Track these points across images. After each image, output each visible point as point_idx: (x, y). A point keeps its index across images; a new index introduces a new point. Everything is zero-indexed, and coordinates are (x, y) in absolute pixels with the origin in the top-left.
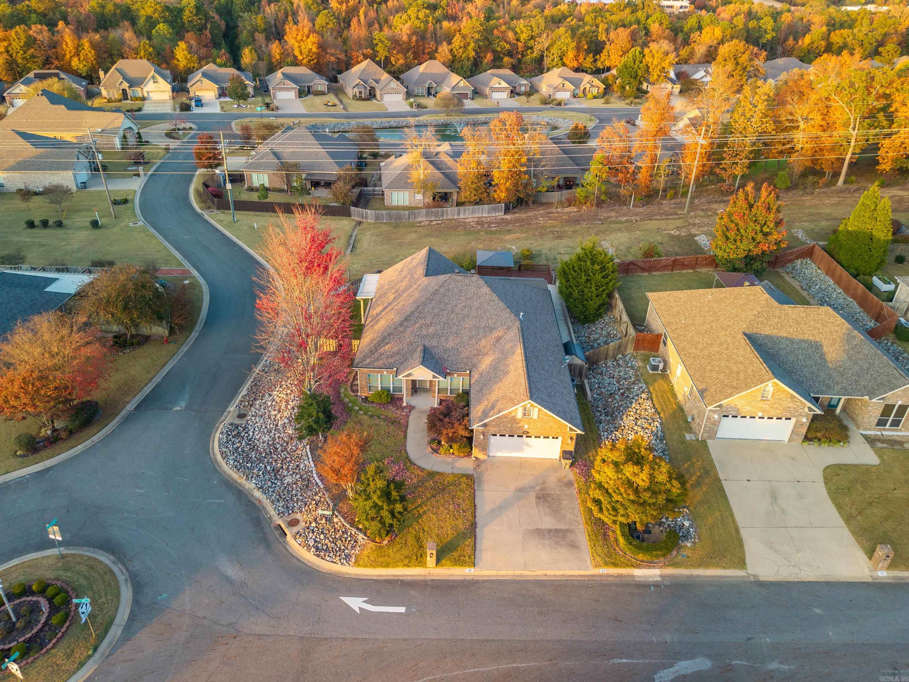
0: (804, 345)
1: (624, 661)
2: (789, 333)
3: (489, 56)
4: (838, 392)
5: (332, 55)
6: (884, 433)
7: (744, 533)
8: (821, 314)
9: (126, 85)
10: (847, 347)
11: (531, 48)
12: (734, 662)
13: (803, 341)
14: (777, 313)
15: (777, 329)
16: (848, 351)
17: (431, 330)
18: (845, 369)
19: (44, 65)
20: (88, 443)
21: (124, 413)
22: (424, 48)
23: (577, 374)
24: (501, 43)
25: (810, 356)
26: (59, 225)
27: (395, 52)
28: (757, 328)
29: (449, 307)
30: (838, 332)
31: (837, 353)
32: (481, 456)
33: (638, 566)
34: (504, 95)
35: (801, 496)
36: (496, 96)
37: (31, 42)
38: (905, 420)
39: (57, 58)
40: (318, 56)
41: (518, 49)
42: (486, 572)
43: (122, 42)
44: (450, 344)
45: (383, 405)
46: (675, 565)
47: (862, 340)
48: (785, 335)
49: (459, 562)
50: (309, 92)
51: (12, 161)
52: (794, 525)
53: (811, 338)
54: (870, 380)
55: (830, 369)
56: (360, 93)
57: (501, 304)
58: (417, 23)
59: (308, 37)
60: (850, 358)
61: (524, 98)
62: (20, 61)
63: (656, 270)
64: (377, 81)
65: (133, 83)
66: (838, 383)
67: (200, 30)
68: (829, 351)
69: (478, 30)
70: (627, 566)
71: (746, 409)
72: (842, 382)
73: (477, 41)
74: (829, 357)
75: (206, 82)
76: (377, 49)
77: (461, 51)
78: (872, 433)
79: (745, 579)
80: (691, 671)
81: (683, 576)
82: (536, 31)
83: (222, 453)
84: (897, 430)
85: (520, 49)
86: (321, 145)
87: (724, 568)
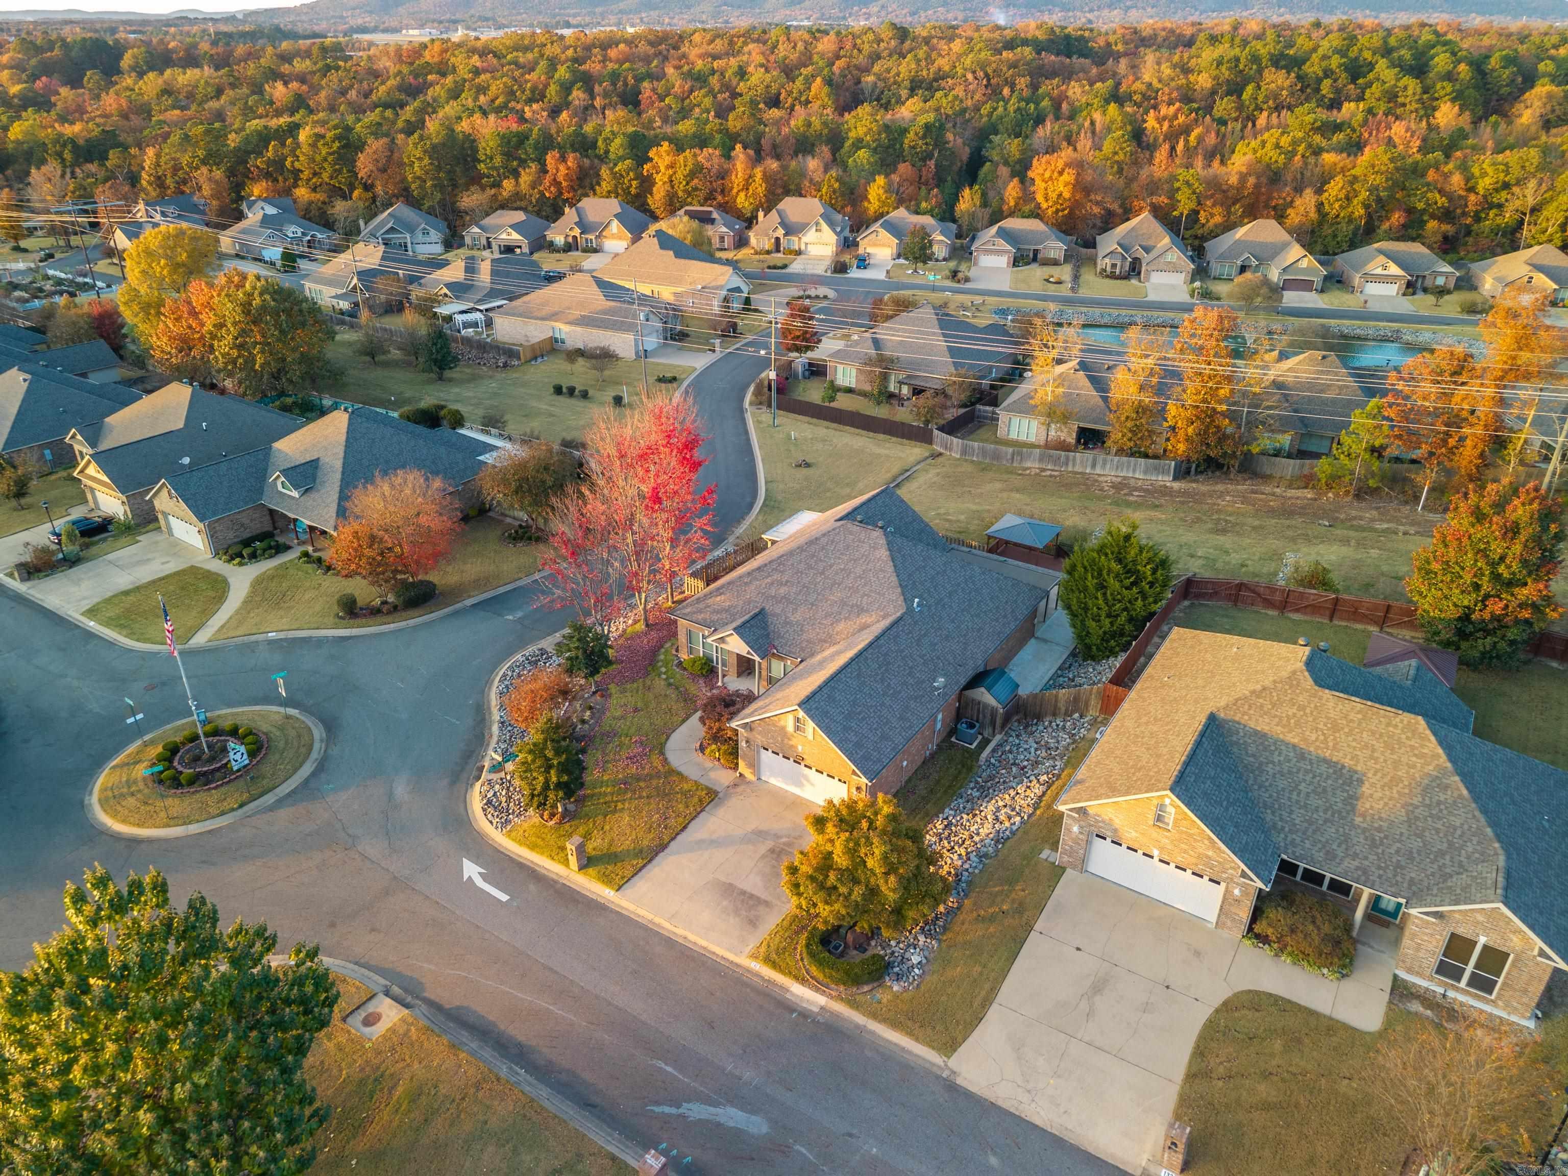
0: (1324, 767)
1: (669, 1069)
2: (1305, 740)
3: (1397, 218)
4: (1346, 872)
5: (1097, 203)
6: (1451, 994)
7: (993, 1013)
8: (1396, 726)
9: (780, 232)
10: (1416, 801)
11: (1500, 206)
12: (797, 1147)
13: (1325, 761)
14: (1302, 699)
15: (1284, 726)
16: (1417, 807)
17: (783, 591)
18: (1386, 837)
19: (706, 199)
20: (403, 624)
21: (458, 606)
22: (1270, 198)
23: (988, 720)
24: (1429, 195)
25: (1325, 790)
26: (585, 395)
27: (1209, 203)
28: (1244, 713)
29: (821, 566)
30: (1414, 767)
31: (1386, 804)
32: (749, 775)
33: (803, 981)
34: (1392, 290)
35: (1146, 1008)
36: (1373, 289)
37: (696, 171)
38: (1504, 984)
39: (723, 191)
40: (1075, 205)
41: (1466, 206)
42: (625, 903)
43: (803, 174)
44: (797, 617)
45: (694, 677)
46: (853, 1004)
47: (1461, 796)
48: (1296, 741)
49: (606, 879)
50: (1035, 259)
51: (577, 313)
52: (1086, 1039)
53: (1347, 762)
54: (1433, 874)
55: (1353, 826)
56: (1114, 266)
57: (894, 579)
58: (1274, 155)
59: (1061, 173)
60: (1411, 820)
61: (1430, 299)
62: (680, 194)
63: (1297, 610)
64: (1147, 250)
65: (791, 230)
66: (1355, 856)
67: (924, 160)
68: (1371, 796)
69: (1383, 168)
70: (788, 973)
71: (1130, 835)
72: (1366, 858)
73: (1373, 189)
74: (1363, 806)
75: (884, 234)
76: (1179, 196)
77: (1337, 206)
78: (1424, 983)
79: (935, 1069)
80: (731, 1124)
81: (852, 1022)
82: (1516, 172)
83: (505, 675)
84: (1488, 1002)
85: (1471, 208)
86: (944, 335)
87: (917, 1040)
